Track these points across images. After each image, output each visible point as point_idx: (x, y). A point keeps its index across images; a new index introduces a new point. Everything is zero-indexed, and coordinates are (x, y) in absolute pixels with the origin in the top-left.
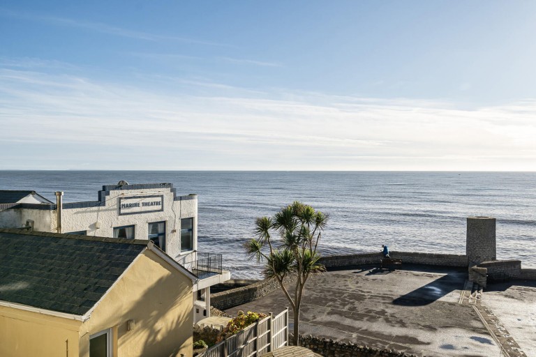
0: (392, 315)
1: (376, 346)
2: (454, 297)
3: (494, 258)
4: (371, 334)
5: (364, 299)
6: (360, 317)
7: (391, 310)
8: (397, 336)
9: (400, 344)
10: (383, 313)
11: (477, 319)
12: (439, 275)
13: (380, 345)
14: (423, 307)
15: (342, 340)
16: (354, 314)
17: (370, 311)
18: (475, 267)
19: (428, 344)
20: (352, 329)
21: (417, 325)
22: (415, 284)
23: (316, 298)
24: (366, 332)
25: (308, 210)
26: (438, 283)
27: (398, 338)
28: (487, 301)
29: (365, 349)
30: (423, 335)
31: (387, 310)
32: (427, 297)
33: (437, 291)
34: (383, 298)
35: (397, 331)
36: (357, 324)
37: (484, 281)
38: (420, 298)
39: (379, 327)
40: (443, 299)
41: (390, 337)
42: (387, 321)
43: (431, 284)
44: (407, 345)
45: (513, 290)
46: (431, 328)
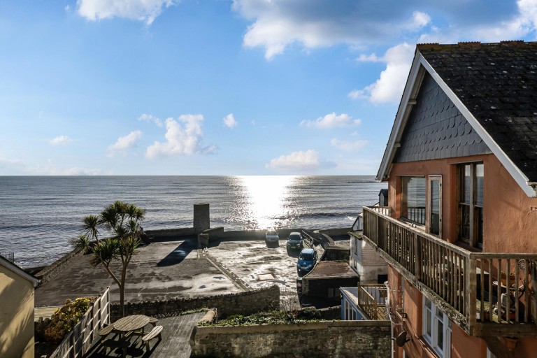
0: (160, 274)
1: (158, 298)
2: (193, 255)
3: (209, 228)
4: (151, 290)
5: (136, 267)
6: (138, 281)
7: (158, 271)
8: (169, 288)
9: (173, 293)
10: (153, 274)
11: (212, 266)
12: (180, 242)
13: (160, 297)
14: (178, 265)
15: (131, 301)
16: (133, 279)
17: (144, 275)
18: (202, 234)
19: (191, 288)
20: (136, 291)
21: (179, 278)
22: (167, 250)
23: (97, 274)
24: (146, 290)
25: (132, 207)
26: (181, 247)
27: (171, 289)
28: (212, 254)
29: (156, 302)
30: (186, 283)
31: (155, 272)
32: (178, 258)
33: (183, 252)
34: (150, 263)
35: (168, 284)
36: (138, 286)
37: (207, 242)
38: (173, 259)
39: (154, 284)
40: (188, 257)
41: (164, 290)
42: (159, 279)
43: (177, 249)
44: (178, 292)
45: (222, 244)
46: (189, 278)
